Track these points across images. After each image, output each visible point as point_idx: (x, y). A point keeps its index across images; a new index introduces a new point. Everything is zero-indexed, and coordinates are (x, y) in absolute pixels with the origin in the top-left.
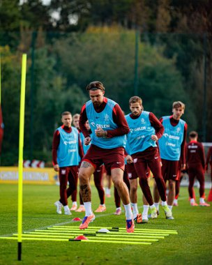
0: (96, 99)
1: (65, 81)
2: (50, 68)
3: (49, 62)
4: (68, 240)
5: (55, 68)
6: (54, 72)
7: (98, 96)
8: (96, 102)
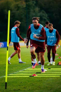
0: (35, 24)
1: (39, 9)
2: (34, 5)
3: (33, 3)
4: (29, 76)
5: (35, 5)
6: (35, 6)
7: (36, 22)
8: (35, 25)
